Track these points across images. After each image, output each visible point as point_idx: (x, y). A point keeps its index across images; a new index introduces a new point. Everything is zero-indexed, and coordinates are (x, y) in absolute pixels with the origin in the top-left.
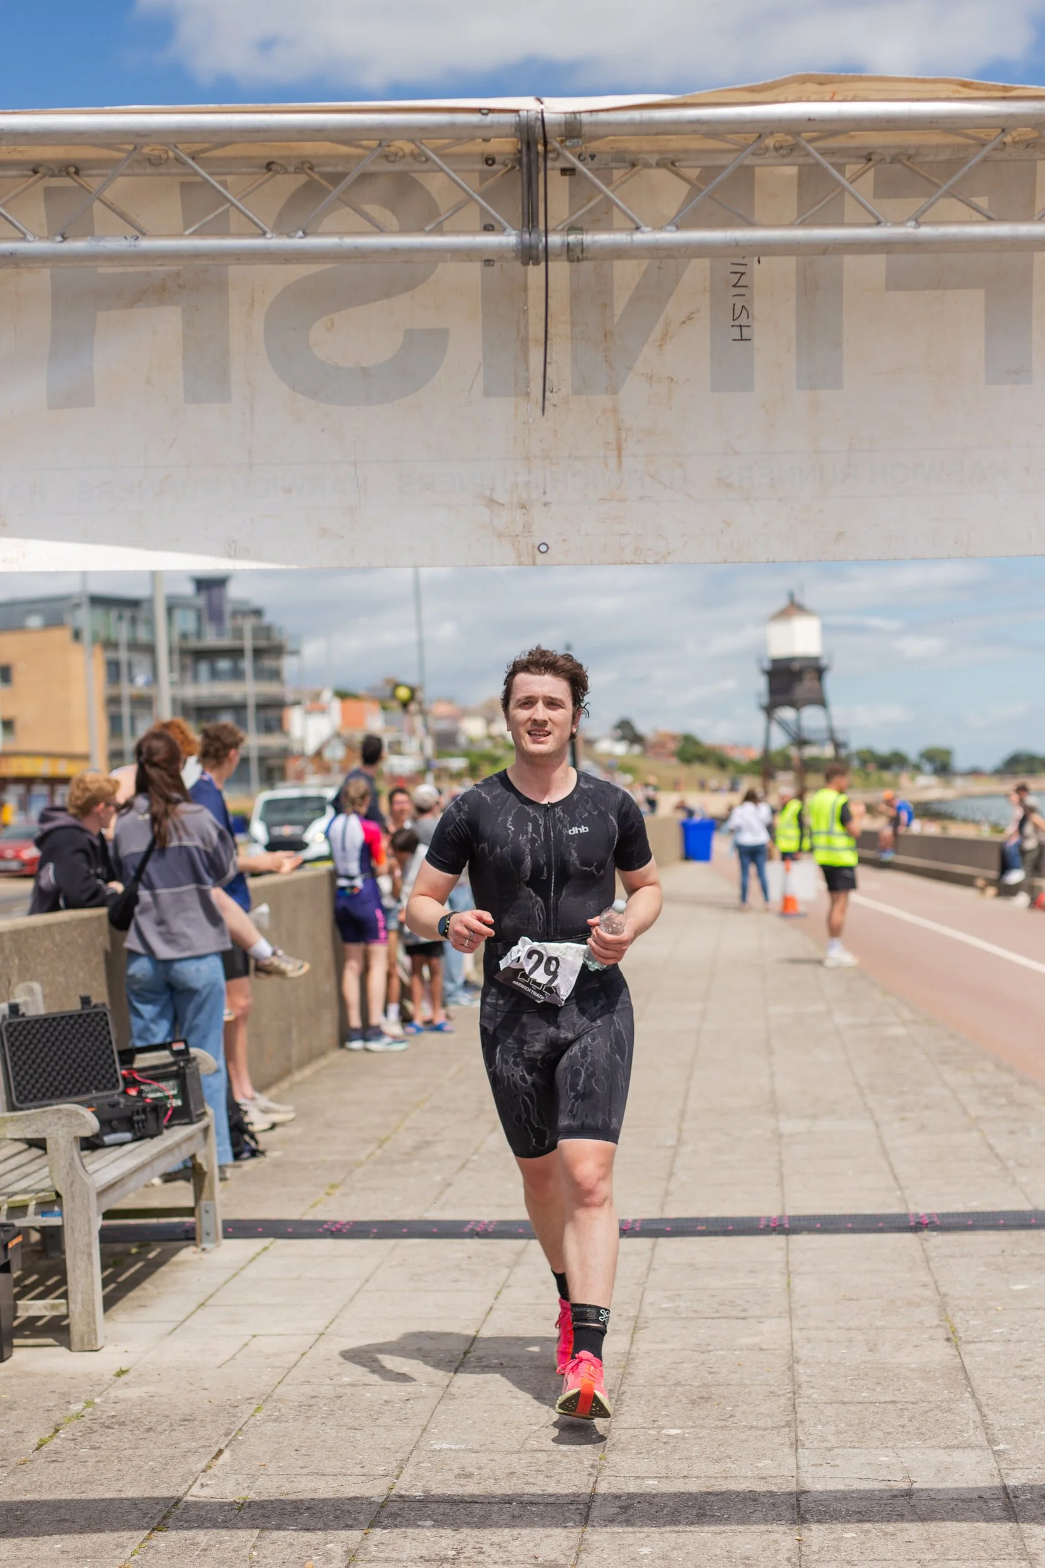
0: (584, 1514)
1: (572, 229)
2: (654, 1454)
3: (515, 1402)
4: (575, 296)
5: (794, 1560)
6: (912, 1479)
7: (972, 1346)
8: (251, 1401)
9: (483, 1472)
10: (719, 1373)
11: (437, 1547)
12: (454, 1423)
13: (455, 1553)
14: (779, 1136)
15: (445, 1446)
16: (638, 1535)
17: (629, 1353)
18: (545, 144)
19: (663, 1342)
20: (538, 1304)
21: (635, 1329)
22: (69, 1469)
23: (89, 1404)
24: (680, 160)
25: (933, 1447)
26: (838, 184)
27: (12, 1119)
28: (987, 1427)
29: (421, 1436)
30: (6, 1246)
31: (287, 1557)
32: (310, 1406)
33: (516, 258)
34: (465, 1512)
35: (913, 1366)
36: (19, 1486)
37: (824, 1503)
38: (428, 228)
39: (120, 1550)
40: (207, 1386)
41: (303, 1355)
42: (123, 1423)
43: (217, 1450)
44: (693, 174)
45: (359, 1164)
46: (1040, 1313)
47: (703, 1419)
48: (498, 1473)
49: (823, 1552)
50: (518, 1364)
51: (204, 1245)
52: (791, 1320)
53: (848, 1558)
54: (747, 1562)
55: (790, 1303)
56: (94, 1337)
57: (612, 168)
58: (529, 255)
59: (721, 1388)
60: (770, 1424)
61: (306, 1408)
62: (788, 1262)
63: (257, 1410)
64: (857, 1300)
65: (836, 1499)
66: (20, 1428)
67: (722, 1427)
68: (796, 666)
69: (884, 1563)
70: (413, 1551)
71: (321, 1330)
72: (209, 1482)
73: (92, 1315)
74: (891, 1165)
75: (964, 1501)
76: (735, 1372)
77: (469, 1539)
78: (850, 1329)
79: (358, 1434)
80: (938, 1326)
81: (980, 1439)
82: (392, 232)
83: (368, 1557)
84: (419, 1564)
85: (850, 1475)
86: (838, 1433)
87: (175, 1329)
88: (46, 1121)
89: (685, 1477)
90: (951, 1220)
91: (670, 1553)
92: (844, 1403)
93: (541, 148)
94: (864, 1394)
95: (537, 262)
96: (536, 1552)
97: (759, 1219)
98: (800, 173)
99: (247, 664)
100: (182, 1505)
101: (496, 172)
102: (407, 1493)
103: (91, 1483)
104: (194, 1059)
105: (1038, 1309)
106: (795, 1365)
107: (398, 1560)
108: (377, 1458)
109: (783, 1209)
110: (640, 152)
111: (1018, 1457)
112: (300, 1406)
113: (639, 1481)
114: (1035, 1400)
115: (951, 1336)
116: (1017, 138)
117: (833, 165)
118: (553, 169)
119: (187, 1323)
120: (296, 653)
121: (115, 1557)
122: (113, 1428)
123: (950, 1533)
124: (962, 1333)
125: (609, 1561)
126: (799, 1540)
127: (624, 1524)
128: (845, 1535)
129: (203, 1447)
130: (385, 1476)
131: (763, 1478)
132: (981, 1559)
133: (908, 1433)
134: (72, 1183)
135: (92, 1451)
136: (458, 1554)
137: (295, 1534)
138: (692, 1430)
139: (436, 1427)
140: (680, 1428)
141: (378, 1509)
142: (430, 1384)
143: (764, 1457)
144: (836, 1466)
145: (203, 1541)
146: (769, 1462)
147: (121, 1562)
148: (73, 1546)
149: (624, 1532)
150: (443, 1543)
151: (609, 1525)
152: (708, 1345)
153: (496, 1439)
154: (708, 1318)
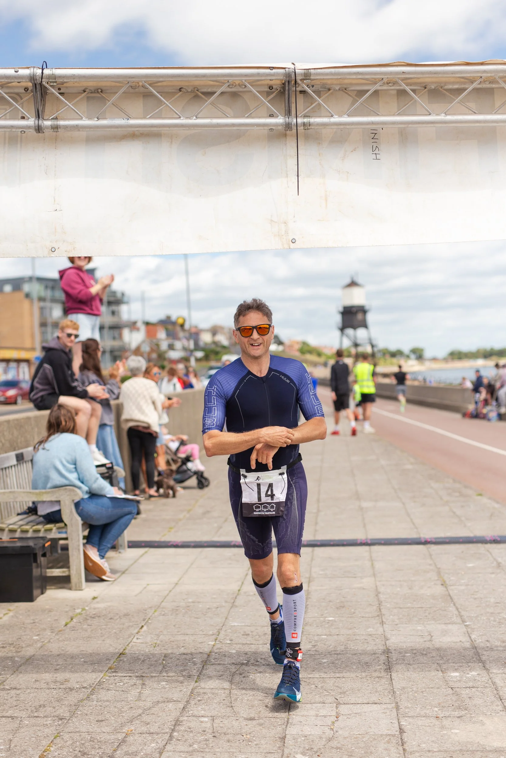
1: (306, 116)
2: (324, 627)
5: (386, 663)
6: (432, 635)
7: (452, 587)
8: (152, 608)
9: (253, 633)
10: (347, 597)
11: (239, 660)
12: (238, 616)
13: (246, 662)
14: (361, 509)
15: (236, 624)
16: (321, 655)
18: (296, 82)
19: (322, 586)
21: (309, 582)
22: (80, 633)
23: (83, 609)
24: (348, 88)
25: (439, 623)
26: (413, 98)
27: (46, 493)
28: (461, 616)
29: (225, 621)
30: (44, 545)
31: (178, 663)
32: (177, 610)
33: (283, 128)
34: (248, 647)
35: (428, 594)
36: (61, 639)
37: (396, 643)
38: (246, 116)
39: (109, 661)
40: (132, 603)
41: (170, 591)
42: (99, 617)
43: (140, 626)
45: (180, 520)
46: (480, 575)
47: (343, 614)
48: (260, 634)
49: (398, 661)
51: (120, 550)
52: (375, 578)
53: (408, 663)
54: (367, 664)
55: (374, 571)
56: (81, 584)
57: (321, 91)
58: (288, 127)
59: (349, 603)
60: (370, 616)
61: (175, 611)
62: (371, 557)
63: (155, 611)
64: (402, 570)
65: (401, 642)
66: (56, 618)
67: (351, 617)
68: (355, 310)
69: (423, 664)
70: (229, 661)
72: (140, 637)
73: (80, 575)
74: (411, 519)
75: (454, 642)
76: (354, 597)
77: (252, 657)
78: (400, 581)
79: (199, 620)
80: (437, 580)
81: (459, 620)
82: (231, 117)
83: (211, 663)
84: (232, 666)
85: (406, 634)
86: (399, 619)
88: (60, 494)
89: (337, 635)
90: (440, 540)
91: (335, 661)
92: (401, 608)
93: (293, 83)
94: (409, 605)
95: (291, 130)
97: (357, 540)
98: (397, 93)
100: (130, 645)
101: (274, 92)
102: (223, 641)
103: (91, 638)
105: (479, 573)
106: (379, 594)
107: (224, 664)
108: (209, 628)
109: (367, 536)
110: (332, 85)
111: (475, 627)
112: (173, 610)
113: (318, 636)
114: (480, 606)
115: (443, 583)
117: (411, 90)
119: (118, 580)
120: (128, 303)
121: (107, 664)
122: (95, 618)
124: (447, 582)
125: (310, 664)
126: (387, 657)
127: (315, 652)
128: (406, 655)
129: (135, 625)
130: (213, 635)
131: (370, 635)
132: (462, 663)
133: (428, 619)
134: (71, 520)
135: (89, 627)
136: (248, 662)
137: (179, 655)
138: (338, 618)
139: (231, 617)
140: (333, 617)
141: (212, 646)
142: (226, 602)
143: (369, 627)
144: (400, 631)
145: (142, 658)
146: (372, 629)
147: (109, 665)
148: (89, 660)
149: (315, 654)
150: (241, 658)
151: (309, 652)
152: (341, 587)
153: (257, 622)
154: (339, 577)
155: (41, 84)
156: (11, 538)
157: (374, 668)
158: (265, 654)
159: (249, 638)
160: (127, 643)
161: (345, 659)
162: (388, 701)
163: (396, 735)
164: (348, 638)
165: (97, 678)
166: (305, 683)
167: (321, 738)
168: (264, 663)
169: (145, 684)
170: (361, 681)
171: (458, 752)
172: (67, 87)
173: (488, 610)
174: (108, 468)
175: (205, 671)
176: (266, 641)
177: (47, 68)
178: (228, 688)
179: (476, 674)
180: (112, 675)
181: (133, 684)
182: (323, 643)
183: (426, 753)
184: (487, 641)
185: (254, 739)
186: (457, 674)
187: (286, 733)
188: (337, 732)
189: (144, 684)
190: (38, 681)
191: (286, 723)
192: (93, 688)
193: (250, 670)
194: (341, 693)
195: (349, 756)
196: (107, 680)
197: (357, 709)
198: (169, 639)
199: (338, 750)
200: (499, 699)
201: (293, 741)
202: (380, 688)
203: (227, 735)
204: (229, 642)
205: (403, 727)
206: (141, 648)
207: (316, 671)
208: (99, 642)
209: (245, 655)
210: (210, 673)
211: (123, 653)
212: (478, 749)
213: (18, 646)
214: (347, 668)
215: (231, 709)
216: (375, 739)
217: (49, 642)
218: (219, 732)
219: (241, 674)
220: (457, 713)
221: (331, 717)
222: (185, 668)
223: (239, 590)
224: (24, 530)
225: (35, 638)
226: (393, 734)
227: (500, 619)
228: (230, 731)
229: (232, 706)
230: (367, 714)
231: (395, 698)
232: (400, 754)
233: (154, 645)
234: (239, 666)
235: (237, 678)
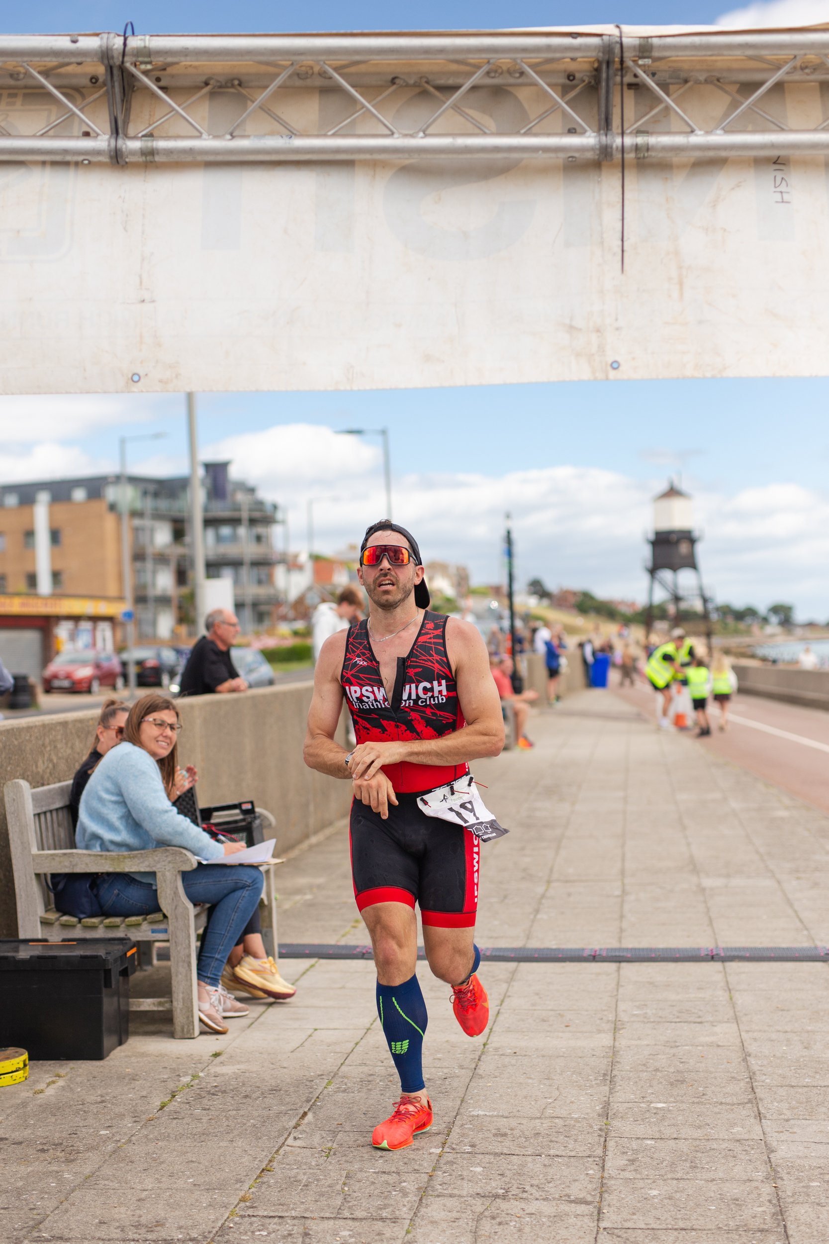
0: (601, 1165)
1: (640, 132)
2: (648, 1122)
3: (530, 1081)
5: (774, 1202)
8: (322, 1077)
9: (515, 1132)
10: (688, 1063)
11: (488, 1187)
12: (485, 1096)
13: (504, 1191)
14: (702, 890)
15: (481, 1113)
16: (646, 1181)
17: (614, 1047)
18: (622, 63)
19: (639, 1039)
20: (535, 1010)
21: (615, 1030)
22: (188, 1124)
23: (195, 1077)
24: (723, 78)
27: (130, 858)
29: (461, 1105)
30: (126, 954)
31: (372, 1192)
32: (369, 1081)
34: (506, 1162)
36: (151, 1136)
37: (790, 1160)
38: (521, 132)
39: (241, 1184)
40: (285, 1066)
41: (357, 1044)
42: (224, 1092)
43: (301, 1112)
47: (682, 1097)
48: (526, 1133)
49: (796, 1196)
50: (527, 1053)
52: (738, 1024)
53: (817, 1201)
54: (737, 1202)
55: (735, 1012)
56: (191, 1027)
59: (692, 1074)
60: (735, 1101)
61: (366, 1083)
62: (727, 982)
64: (788, 1010)
65: (799, 1157)
66: (144, 1093)
67: (698, 1103)
68: (674, 537)
70: (471, 1189)
71: (368, 1026)
72: (300, 1136)
73: (190, 1010)
74: (796, 912)
76: (701, 1062)
77: (513, 1182)
78: (786, 1032)
83: (436, 1193)
84: (477, 1199)
85: (807, 1140)
86: (791, 1108)
87: (252, 1023)
88: (156, 859)
89: (676, 1139)
91: (674, 1195)
92: (793, 1086)
94: (807, 1080)
96: (568, 1192)
97: (699, 949)
99: (242, 531)
100: (282, 1152)
102: (458, 1147)
103: (207, 1135)
104: (259, 817)
106: (748, 1058)
107: (460, 1196)
109: (716, 943)
112: (362, 1082)
113: (639, 1141)
119: (262, 1019)
120: (283, 522)
121: (237, 1189)
122: (217, 1095)
125: (627, 1200)
126: (775, 1187)
127: (634, 1173)
128: (812, 1184)
129: (290, 1110)
130: (438, 1134)
131: (738, 1141)
134: (176, 908)
135: (204, 1112)
136: (507, 1192)
137: (375, 1175)
138: (675, 1104)
139: (471, 1099)
140: (665, 1103)
141: (437, 1158)
142: (461, 1067)
143: (735, 1124)
144: (795, 1133)
145: (304, 1179)
146: (740, 1129)
147: (242, 1193)
148: (203, 1181)
149: (635, 1179)
150: (494, 1184)
151: (622, 1173)
152: (675, 1042)
153: (520, 1108)
154: (671, 1022)
155: (122, 69)
156: (64, 940)
157: (751, 1211)
158: (538, 1176)
159: (507, 1143)
160: (275, 1149)
161: (694, 1189)
164: (695, 1147)
165: (217, 1219)
166: (618, 1239)
168: (537, 1195)
169: (309, 1234)
170: (728, 1238)
172: (173, 76)
174: (245, 812)
175: (425, 1210)
176: (539, 1148)
177: (133, 34)
180: (247, 1214)
181: (286, 1233)
182: (649, 1154)
189: (306, 1234)
190: (104, 1223)
192: (209, 1240)
193: (512, 1209)
196: (236, 1223)
198: (355, 1141)
204: (468, 1149)
206: (302, 1158)
207: (638, 1213)
208: (221, 1144)
209: (500, 1177)
210: (434, 1214)
211: (268, 1168)
213: (71, 1148)
214: (699, 1210)
217: (130, 1141)
219: (493, 1218)
222: (386, 1202)
223: (484, 1045)
224: (89, 925)
225: (102, 1132)
233: (328, 1151)
234: (490, 1200)
235: (487, 1226)
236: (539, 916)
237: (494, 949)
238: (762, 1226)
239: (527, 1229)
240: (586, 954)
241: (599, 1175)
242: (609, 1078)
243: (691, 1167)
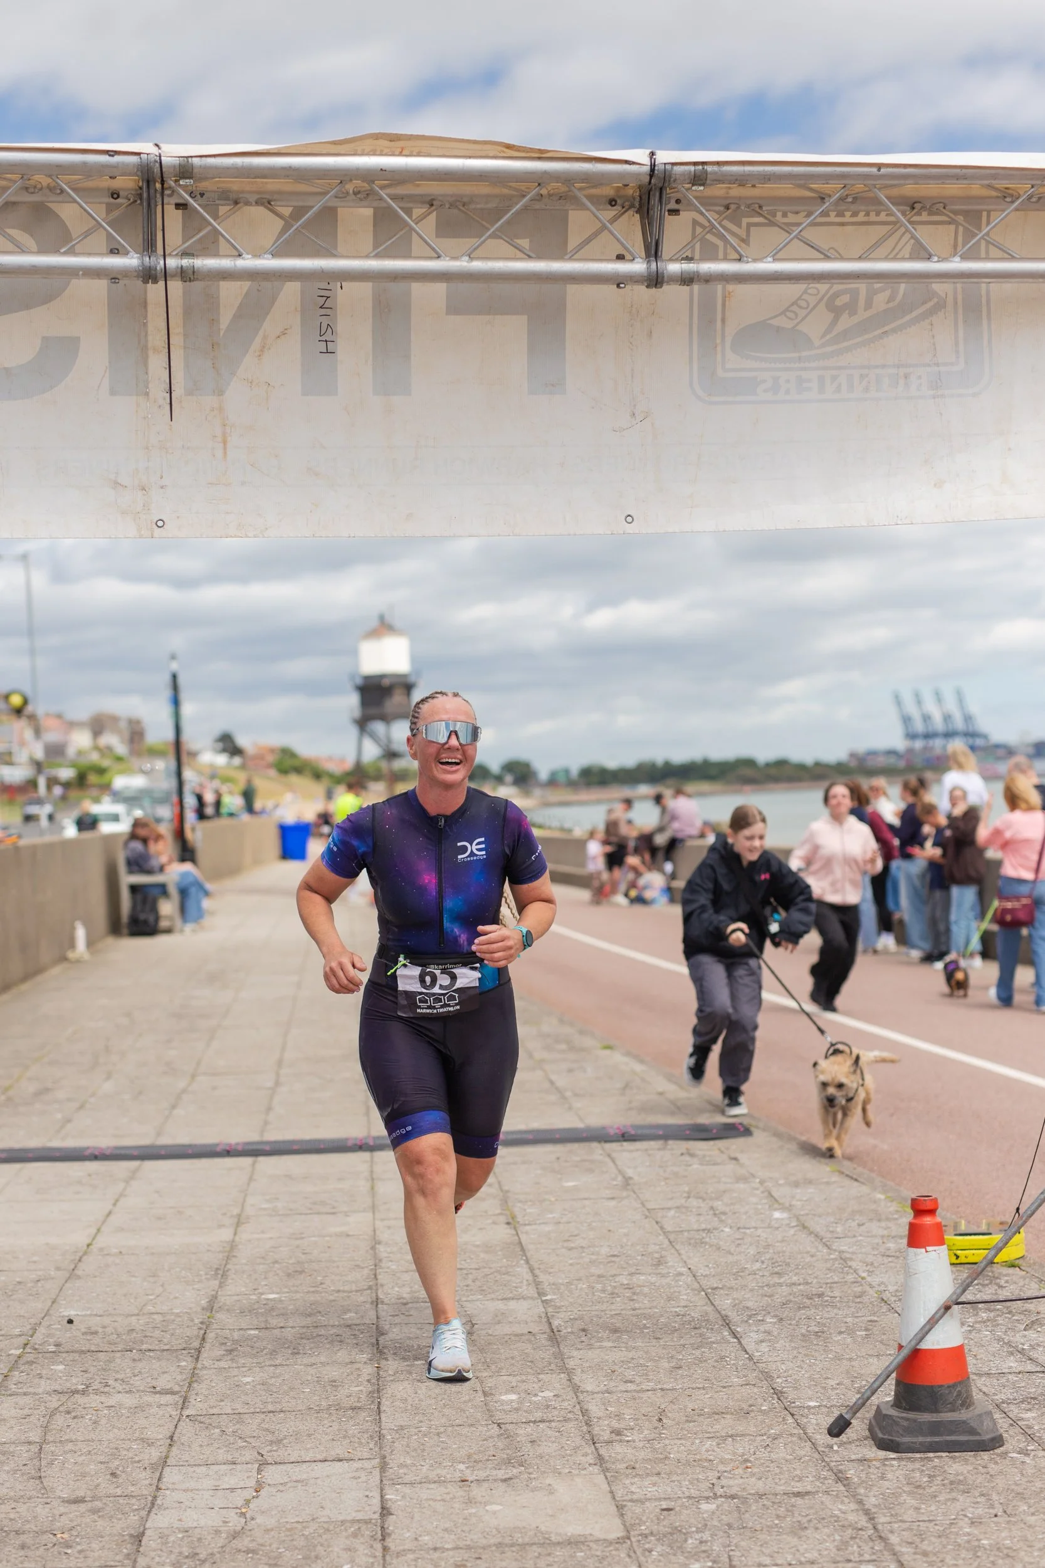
0: (195, 1357)
1: (185, 254)
2: (255, 1313)
3: (133, 1279)
4: (188, 311)
5: (373, 1381)
6: (474, 1323)
7: (528, 1228)
9: (107, 1330)
10: (311, 1254)
11: (67, 1383)
12: (80, 1296)
13: (84, 1387)
15: (72, 1313)
16: (241, 1369)
17: (233, 1242)
18: (163, 182)
19: (263, 1232)
20: (152, 1208)
21: (238, 1224)
24: (275, 200)
25: (492, 1299)
26: (407, 224)
28: (537, 1284)
29: (51, 1306)
33: (138, 277)
34: (91, 1358)
35: (478, 1243)
37: (399, 1341)
38: (62, 251)
44: (286, 211)
46: (587, 1202)
47: (297, 1287)
48: (120, 1330)
49: (398, 1375)
50: (134, 1252)
52: (374, 1213)
53: (418, 1378)
54: (334, 1384)
55: (373, 1201)
57: (218, 205)
58: (148, 275)
59: (314, 1264)
60: (354, 1288)
62: (372, 1172)
65: (410, 1338)
67: (313, 1292)
68: (386, 682)
70: (48, 1387)
75: (516, 1335)
76: (325, 1252)
77: (96, 1377)
80: (500, 1214)
81: (532, 1292)
82: (30, 252)
83: (9, 1392)
84: (53, 1396)
85: (422, 1322)
86: (412, 1293)
89: (282, 1327)
90: (515, 1136)
91: (268, 1380)
93: (158, 186)
95: (155, 281)
96: (155, 1384)
97: (347, 1139)
98: (375, 214)
101: (121, 205)
102: (41, 1347)
105: (586, 1199)
106: (377, 1246)
107: (35, 1394)
108: (13, 1323)
109: (369, 1132)
110: (243, 192)
111: (562, 1304)
113: (242, 1332)
114: (578, 1264)
115: (510, 1220)
116: (552, 192)
117: (400, 208)
118: (168, 204)
123: (503, 1357)
124: (520, 1219)
125: (217, 1388)
126: (378, 1368)
127: (230, 1362)
128: (416, 1363)
130: (20, 1335)
131: (348, 1326)
132: (528, 1374)
133: (471, 1290)
136: (87, 1387)
138: (287, 1295)
139: (65, 1299)
140: (278, 1293)
141: (16, 1358)
142: (58, 1269)
143: (349, 1311)
144: (411, 1316)
146: (353, 1315)
149: (229, 1367)
150: (74, 1381)
151: (217, 1363)
152: (302, 1233)
153: (116, 1307)
154: (301, 1214)
157: (346, 1391)
158: (124, 1370)
159: (97, 1340)
161: (291, 1374)
162: (366, 1455)
163: (373, 1521)
164: (301, 1334)
166: (200, 1424)
167: (217, 1532)
168: (120, 1388)
171: (494, 1548)
173: (594, 1270)
178: (37, 1440)
179: (552, 1394)
182: (249, 1343)
183: (428, 1553)
184: (584, 1330)
185: (78, 1540)
186: (514, 1397)
187: (147, 1526)
188: (253, 1519)
191: (149, 1505)
193: (90, 1403)
194: (272, 1443)
195: (270, 1565)
197: (297, 1472)
199: (250, 1555)
200: (591, 1442)
201: (159, 1541)
202: (353, 1430)
203: (21, 1536)
205: (389, 1504)
207: (226, 1400)
209: (82, 1373)
210: (3, 1412)
212: (536, 1540)
215: (37, 1482)
216: (328, 1530)
218: (6, 1529)
219: (68, 1413)
220: (503, 1471)
221: (245, 1491)
223: (88, 1245)
226: (367, 1518)
227: (615, 1287)
228: (28, 1526)
229: (40, 1477)
230: (319, 1481)
231: (381, 1448)
232: (375, 1557)
234: (67, 1396)
235: (60, 1420)
236: (175, 1112)
237: (117, 1148)
238: (355, 1404)
239: (103, 1421)
240: (218, 1149)
241: (191, 1366)
242: (221, 1273)
243: (293, 1354)
